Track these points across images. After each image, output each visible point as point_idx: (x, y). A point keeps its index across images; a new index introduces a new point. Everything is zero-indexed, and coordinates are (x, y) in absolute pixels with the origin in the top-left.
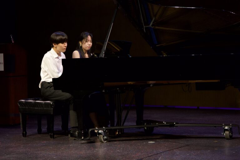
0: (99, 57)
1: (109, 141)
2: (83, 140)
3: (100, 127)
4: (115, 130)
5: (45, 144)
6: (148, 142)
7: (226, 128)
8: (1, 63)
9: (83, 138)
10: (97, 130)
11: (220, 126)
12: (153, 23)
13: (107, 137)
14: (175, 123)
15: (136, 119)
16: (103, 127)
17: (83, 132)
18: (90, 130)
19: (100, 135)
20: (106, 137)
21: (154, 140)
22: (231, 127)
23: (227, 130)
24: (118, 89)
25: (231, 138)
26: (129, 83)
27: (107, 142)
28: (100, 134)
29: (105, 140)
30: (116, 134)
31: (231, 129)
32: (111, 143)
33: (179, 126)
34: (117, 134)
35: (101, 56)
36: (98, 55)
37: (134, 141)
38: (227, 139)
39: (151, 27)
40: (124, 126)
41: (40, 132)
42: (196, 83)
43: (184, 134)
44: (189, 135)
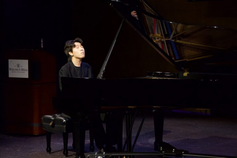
0: (97, 78)
8: (26, 70)
14: (183, 152)
18: (89, 155)
26: (130, 107)
39: (172, 40)
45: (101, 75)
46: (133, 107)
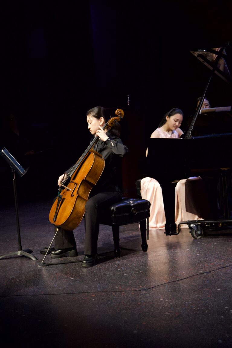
9: (171, 233)
20: (199, 232)
35: (188, 137)
45: (189, 134)
46: (226, 169)
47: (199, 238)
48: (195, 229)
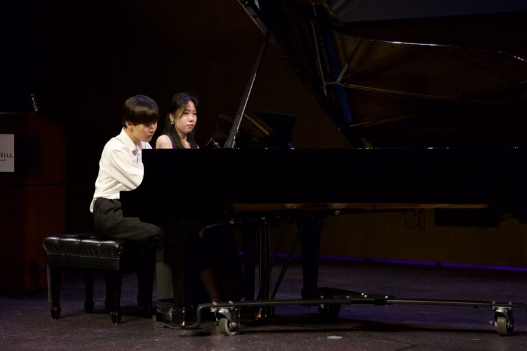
0: (225, 147)
1: (242, 333)
2: (184, 328)
3: (223, 301)
4: (256, 309)
5: (100, 336)
6: (326, 338)
7: (500, 310)
9: (184, 324)
10: (216, 306)
11: (487, 306)
12: (344, 76)
13: (237, 322)
14: (386, 297)
15: (301, 286)
16: (228, 302)
17: (184, 311)
18: (200, 307)
19: (222, 320)
20: (234, 324)
21: (341, 333)
22: (510, 308)
23: (501, 315)
24: (263, 218)
25: (510, 332)
26: (289, 205)
27: (236, 335)
28: (222, 316)
29: (233, 329)
30: (255, 318)
31: (510, 313)
32: (246, 336)
33: (396, 303)
34: (259, 318)
35: (229, 146)
36: (222, 142)
37: (296, 335)
38: (502, 335)
39: (340, 84)
40: (275, 301)
41: (89, 308)
42: (436, 210)
43: (406, 322)
44: (417, 323)
45: (232, 143)
47: (233, 335)
48: (229, 317)
